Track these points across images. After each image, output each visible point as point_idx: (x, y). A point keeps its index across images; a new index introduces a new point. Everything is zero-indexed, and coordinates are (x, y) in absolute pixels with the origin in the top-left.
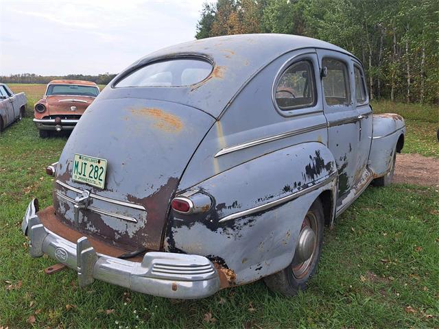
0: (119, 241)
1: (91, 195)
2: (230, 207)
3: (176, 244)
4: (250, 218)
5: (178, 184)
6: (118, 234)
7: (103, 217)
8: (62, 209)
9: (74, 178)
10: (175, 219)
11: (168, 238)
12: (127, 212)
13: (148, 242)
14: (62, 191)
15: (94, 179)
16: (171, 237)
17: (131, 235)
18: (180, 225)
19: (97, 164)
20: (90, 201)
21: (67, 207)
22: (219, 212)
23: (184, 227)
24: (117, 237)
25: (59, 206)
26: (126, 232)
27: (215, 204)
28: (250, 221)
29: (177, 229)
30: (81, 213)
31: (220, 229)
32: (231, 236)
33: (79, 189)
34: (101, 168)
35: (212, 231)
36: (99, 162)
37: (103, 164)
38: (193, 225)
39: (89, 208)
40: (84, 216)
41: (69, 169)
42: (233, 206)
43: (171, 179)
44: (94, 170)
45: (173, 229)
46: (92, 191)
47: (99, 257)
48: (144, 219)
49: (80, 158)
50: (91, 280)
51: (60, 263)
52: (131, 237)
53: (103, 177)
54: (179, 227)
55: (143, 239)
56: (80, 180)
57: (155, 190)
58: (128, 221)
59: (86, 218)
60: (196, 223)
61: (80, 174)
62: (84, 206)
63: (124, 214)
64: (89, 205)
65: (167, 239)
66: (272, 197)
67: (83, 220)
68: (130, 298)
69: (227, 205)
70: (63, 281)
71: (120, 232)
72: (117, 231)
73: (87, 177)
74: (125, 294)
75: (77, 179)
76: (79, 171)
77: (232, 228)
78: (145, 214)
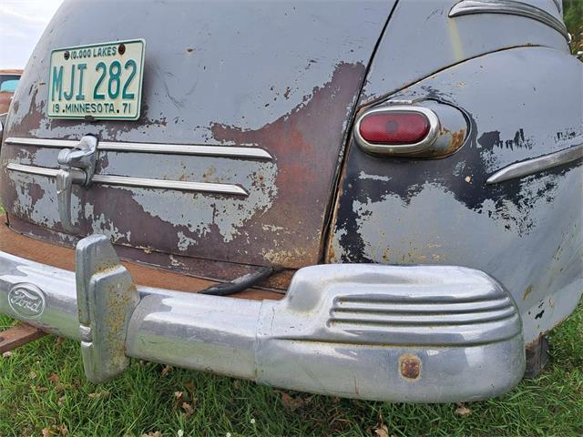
0: (189, 256)
1: (102, 145)
2: (509, 143)
3: (366, 250)
4: (546, 179)
5: (364, 82)
6: (188, 234)
7: (140, 197)
8: (24, 200)
9: (51, 113)
10: (363, 176)
11: (343, 231)
12: (212, 170)
13: (282, 247)
14: (23, 156)
15: (108, 100)
16: (352, 228)
17: (228, 233)
18: (378, 192)
19: (118, 58)
20: (98, 163)
21: (36, 192)
22: (486, 155)
23: (392, 200)
24: (184, 243)
25: (16, 196)
26: (214, 227)
27: (475, 132)
28: (549, 187)
29: (370, 206)
30: (75, 200)
31: (489, 204)
32: (511, 222)
33: (66, 138)
34: (131, 63)
35: (470, 206)
36: (122, 50)
37: (134, 53)
38: (419, 190)
39: (97, 178)
40: (83, 204)
41: (38, 102)
42: (516, 140)
43: (343, 68)
44: (108, 77)
45: (356, 205)
46: (105, 135)
47: (142, 296)
48: (269, 183)
49: (67, 56)
50: (121, 362)
51: (24, 325)
52: (229, 238)
53: (135, 88)
54: (376, 198)
55: (266, 240)
56: (69, 114)
57: (295, 100)
58: (216, 194)
59: (89, 209)
60: (427, 185)
61: (69, 98)
62: (82, 176)
63: (205, 178)
64: (96, 171)
65: (337, 235)
66: (573, 134)
67: (82, 213)
68: (190, 403)
69: (503, 138)
70: (33, 375)
71: (192, 230)
72: (185, 229)
73: (89, 99)
74: (178, 394)
75: (61, 114)
76: (66, 88)
77: (516, 202)
78: (269, 171)
